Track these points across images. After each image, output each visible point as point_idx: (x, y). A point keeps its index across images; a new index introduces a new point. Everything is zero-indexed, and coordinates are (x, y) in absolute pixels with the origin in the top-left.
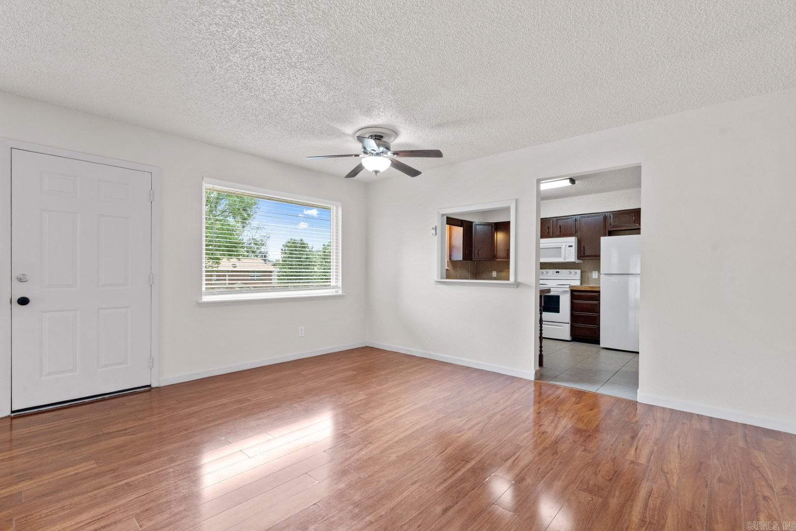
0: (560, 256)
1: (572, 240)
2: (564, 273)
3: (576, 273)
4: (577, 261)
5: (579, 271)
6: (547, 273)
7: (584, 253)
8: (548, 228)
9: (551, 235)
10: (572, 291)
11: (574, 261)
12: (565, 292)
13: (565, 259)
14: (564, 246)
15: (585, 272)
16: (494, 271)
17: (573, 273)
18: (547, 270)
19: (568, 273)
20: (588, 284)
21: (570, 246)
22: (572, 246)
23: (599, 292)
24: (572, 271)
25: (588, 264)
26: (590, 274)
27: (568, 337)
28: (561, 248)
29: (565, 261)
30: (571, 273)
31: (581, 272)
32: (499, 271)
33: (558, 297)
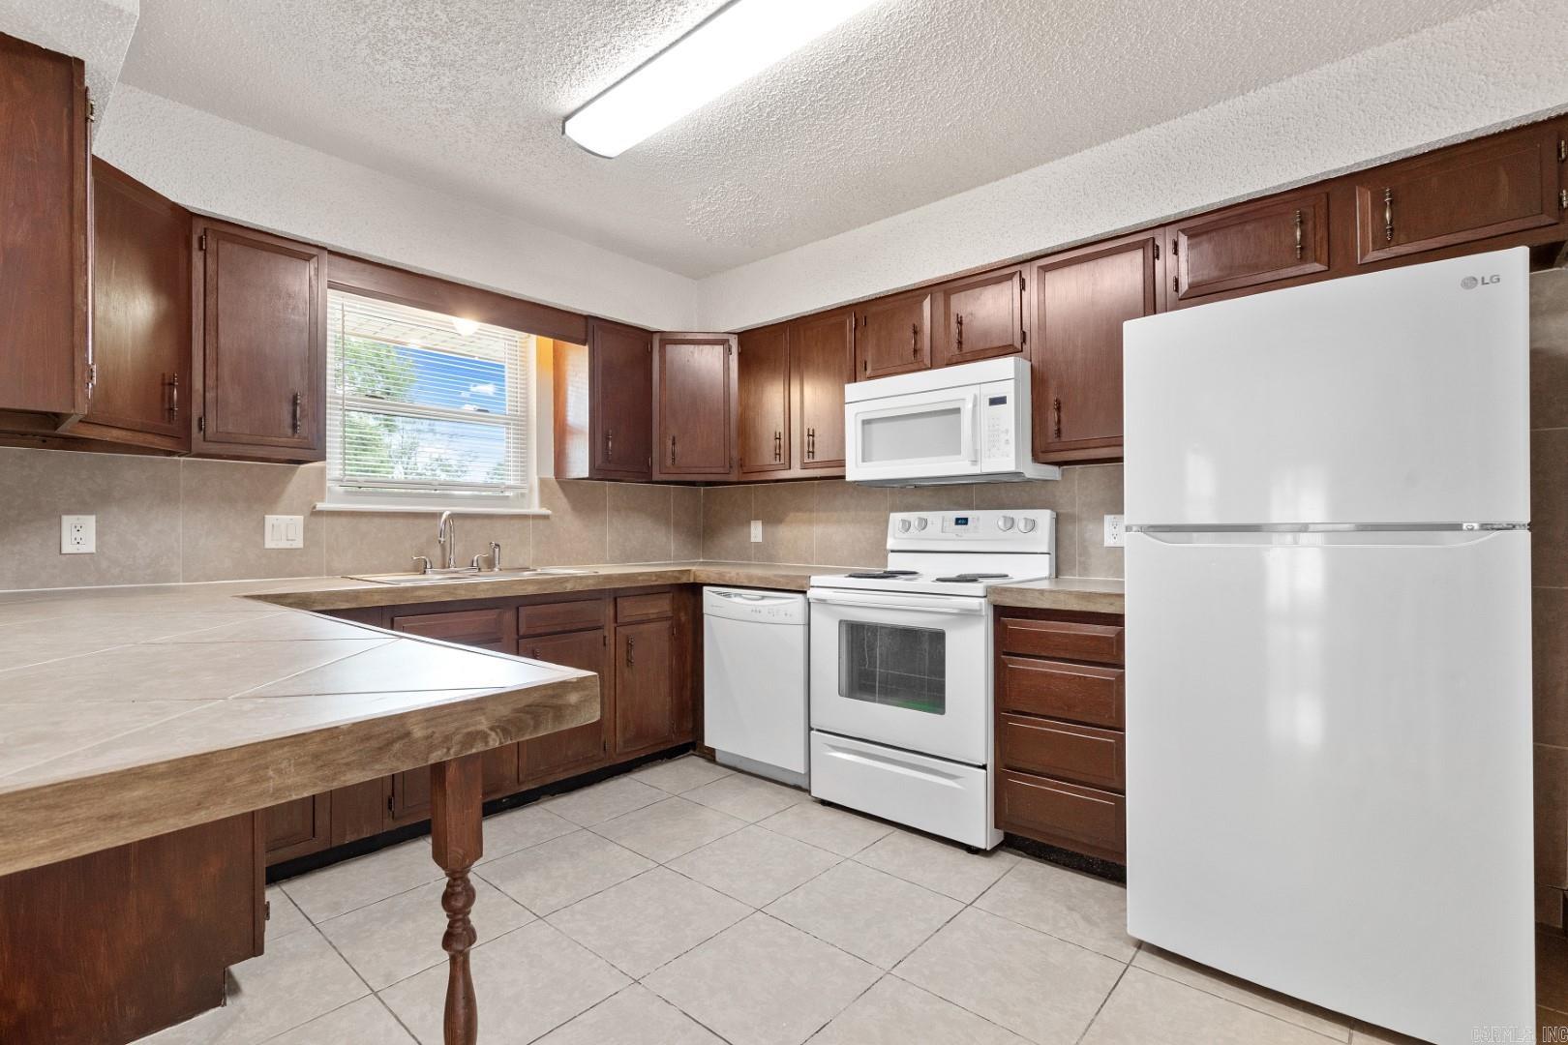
0: (955, 448)
1: (1005, 374)
2: (987, 521)
3: (1032, 525)
4: (1033, 471)
5: (1044, 517)
6: (924, 523)
7: (1059, 432)
8: (915, 333)
9: (927, 361)
10: (1003, 613)
11: (1011, 467)
12: (967, 615)
13: (975, 462)
14: (970, 406)
15: (1073, 518)
16: (756, 519)
17: (1022, 525)
18: (925, 514)
19: (1001, 523)
20: (1085, 569)
21: (994, 402)
22: (1001, 401)
23: (1117, 620)
24: (1020, 515)
25: (1084, 482)
26: (1091, 526)
27: (982, 833)
28: (957, 411)
29: (976, 470)
30: (1011, 523)
31: (1058, 520)
32: (771, 519)
33: (938, 637)
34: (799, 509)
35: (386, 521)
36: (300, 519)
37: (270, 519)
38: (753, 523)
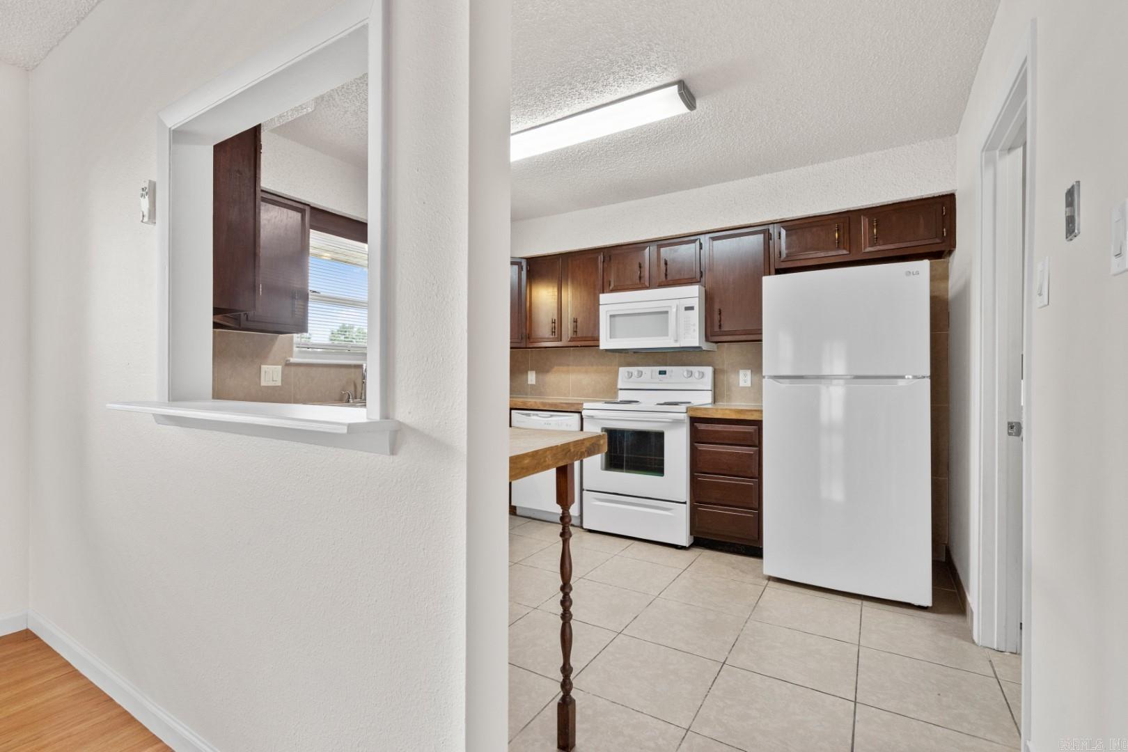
0: (665, 333)
1: (693, 294)
2: (677, 374)
3: (702, 375)
4: (705, 346)
5: (708, 371)
6: (640, 374)
7: (720, 326)
8: (640, 267)
9: (647, 284)
10: (694, 421)
11: (697, 344)
12: (677, 422)
13: (676, 341)
14: (674, 310)
15: (723, 371)
16: (532, 370)
17: (697, 375)
18: (640, 368)
19: (685, 374)
20: (729, 399)
21: (687, 309)
22: (691, 308)
23: (759, 423)
24: (695, 369)
25: (729, 354)
26: (733, 376)
27: (684, 538)
28: (667, 312)
29: (677, 345)
30: (691, 374)
31: (715, 372)
32: (541, 370)
33: (660, 435)
34: (560, 364)
35: (325, 369)
36: (279, 368)
37: (264, 367)
38: (529, 372)
